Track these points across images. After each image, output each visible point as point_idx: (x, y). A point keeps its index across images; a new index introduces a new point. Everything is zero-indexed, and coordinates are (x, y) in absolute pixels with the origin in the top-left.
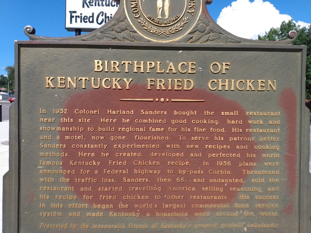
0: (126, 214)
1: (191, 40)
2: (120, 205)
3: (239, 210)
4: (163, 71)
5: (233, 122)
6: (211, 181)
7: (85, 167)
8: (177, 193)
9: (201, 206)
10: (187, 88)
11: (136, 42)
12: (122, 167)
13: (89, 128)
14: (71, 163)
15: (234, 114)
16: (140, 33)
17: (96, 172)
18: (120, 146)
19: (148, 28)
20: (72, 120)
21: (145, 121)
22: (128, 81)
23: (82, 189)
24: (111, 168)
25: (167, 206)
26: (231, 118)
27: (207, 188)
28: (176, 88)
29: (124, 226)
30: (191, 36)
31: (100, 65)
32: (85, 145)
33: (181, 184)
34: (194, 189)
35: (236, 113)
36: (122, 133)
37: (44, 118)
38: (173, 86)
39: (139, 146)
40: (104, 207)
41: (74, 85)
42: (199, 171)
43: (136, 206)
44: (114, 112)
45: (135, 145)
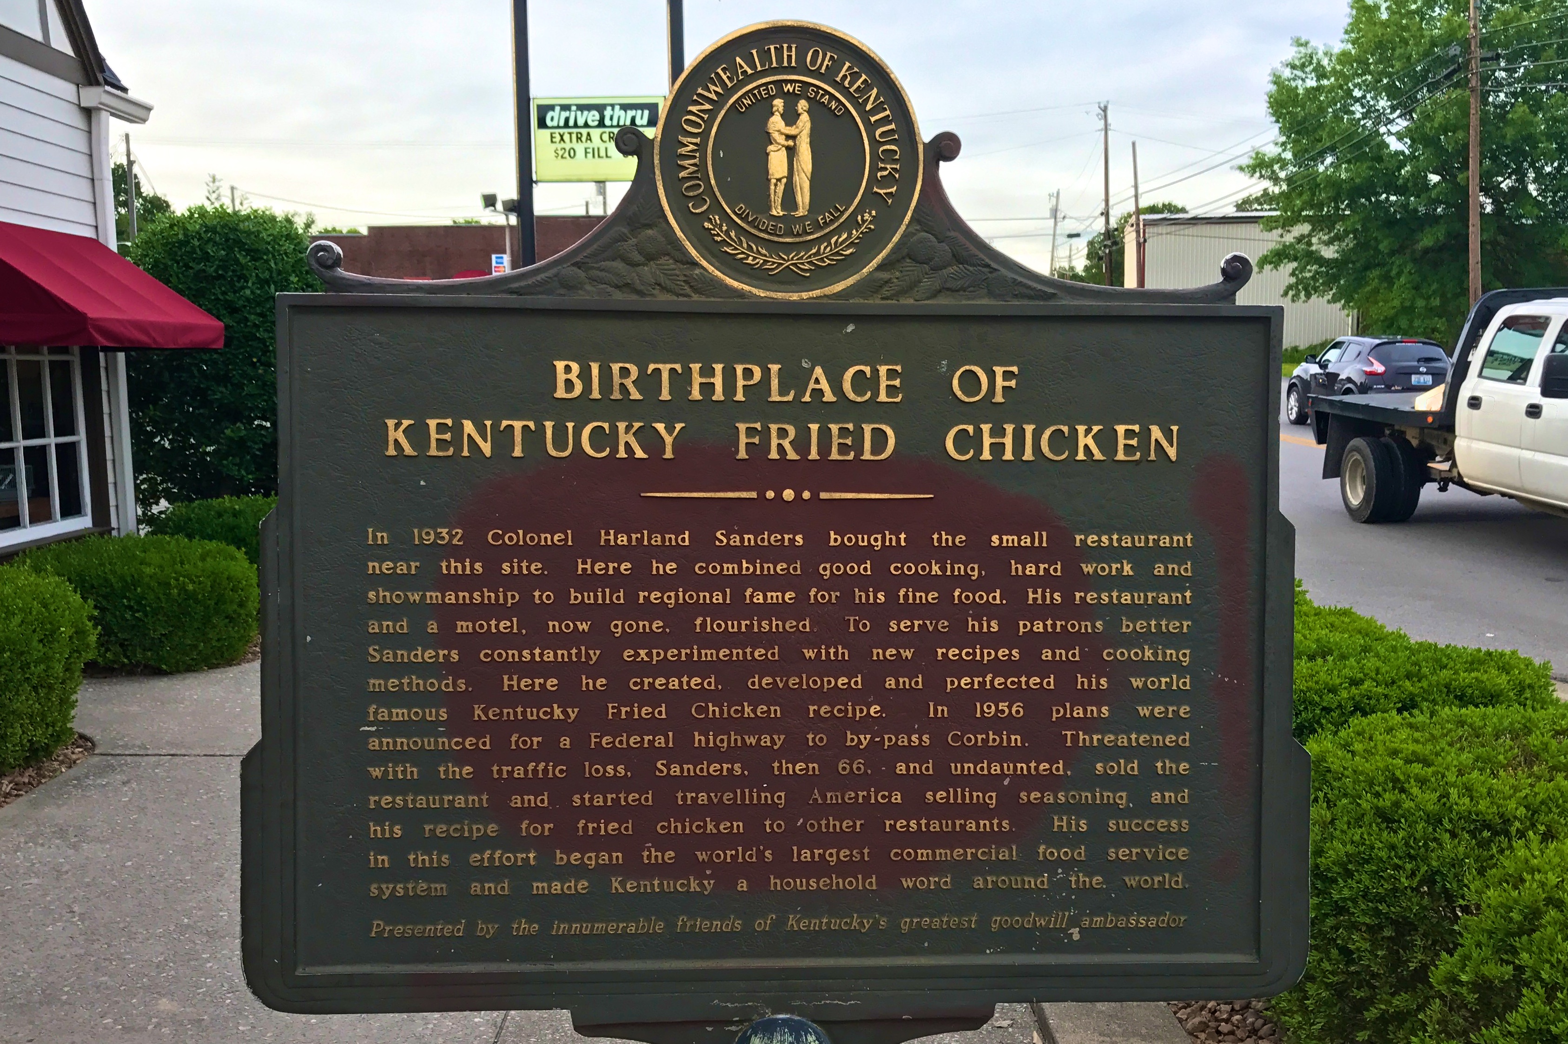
0: (669, 885)
1: (885, 291)
2: (646, 853)
3: (1050, 866)
4: (790, 398)
5: (1031, 570)
6: (956, 769)
7: (527, 727)
8: (842, 811)
9: (923, 854)
10: (873, 453)
11: (696, 297)
12: (653, 726)
13: (537, 594)
14: (478, 712)
15: (1033, 542)
16: (711, 268)
17: (565, 742)
18: (643, 653)
19: (736, 249)
20: (478, 566)
21: (729, 568)
22: (671, 434)
23: (516, 802)
24: (616, 727)
25: (806, 855)
26: (1024, 555)
27: (941, 794)
28: (835, 455)
29: (659, 927)
30: (885, 275)
31: (573, 376)
32: (525, 653)
33: (854, 781)
34: (897, 798)
35: (1041, 538)
36: (650, 611)
37: (381, 561)
38: (825, 448)
39: (708, 654)
40: (591, 860)
41: (486, 448)
42: (914, 738)
43: (702, 856)
44: (623, 540)
45: (695, 652)
